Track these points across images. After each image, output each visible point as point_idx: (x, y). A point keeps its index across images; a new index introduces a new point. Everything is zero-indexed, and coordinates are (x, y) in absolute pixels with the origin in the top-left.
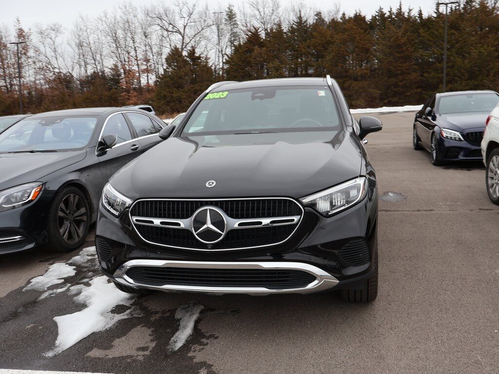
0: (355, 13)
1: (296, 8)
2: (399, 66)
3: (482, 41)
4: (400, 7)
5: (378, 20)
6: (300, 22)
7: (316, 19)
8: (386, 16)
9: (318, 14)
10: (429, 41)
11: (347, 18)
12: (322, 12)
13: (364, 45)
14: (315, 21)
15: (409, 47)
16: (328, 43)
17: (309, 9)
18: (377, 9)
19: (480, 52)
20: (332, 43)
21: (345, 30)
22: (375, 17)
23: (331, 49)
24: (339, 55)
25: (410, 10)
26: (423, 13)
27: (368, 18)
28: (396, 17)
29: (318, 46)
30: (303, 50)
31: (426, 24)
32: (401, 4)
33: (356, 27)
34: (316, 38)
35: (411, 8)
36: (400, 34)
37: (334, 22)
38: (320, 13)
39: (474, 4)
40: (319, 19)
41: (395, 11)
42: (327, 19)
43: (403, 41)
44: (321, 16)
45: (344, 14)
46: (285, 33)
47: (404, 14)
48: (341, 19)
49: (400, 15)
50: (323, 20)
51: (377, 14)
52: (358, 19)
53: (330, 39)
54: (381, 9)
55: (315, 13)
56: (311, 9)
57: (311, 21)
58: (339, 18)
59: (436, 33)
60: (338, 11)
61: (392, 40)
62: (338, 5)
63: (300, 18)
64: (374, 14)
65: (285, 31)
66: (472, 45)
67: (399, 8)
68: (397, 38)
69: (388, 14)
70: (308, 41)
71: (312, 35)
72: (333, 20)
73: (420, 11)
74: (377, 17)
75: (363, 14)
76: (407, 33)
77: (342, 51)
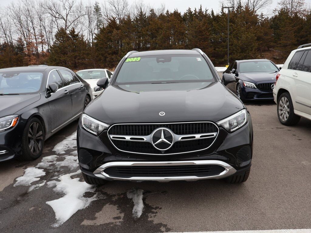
0: (174, 11)
1: (138, 6)
2: (202, 44)
3: (248, 30)
4: (201, 8)
5: (188, 16)
6: (141, 14)
7: (151, 14)
8: (193, 13)
9: (152, 11)
10: (218, 29)
11: (170, 14)
12: (154, 9)
13: (181, 30)
14: (150, 15)
15: (207, 33)
16: (159, 28)
17: (146, 7)
18: (188, 9)
19: (247, 37)
20: (161, 29)
21: (169, 21)
22: (186, 14)
23: (160, 32)
24: (166, 36)
25: (207, 11)
27: (182, 14)
28: (199, 14)
29: (153, 30)
30: (144, 32)
31: (216, 19)
32: (201, 7)
33: (176, 19)
34: (152, 25)
35: (207, 9)
36: (201, 25)
37: (162, 16)
38: (153, 10)
39: (242, 8)
40: (152, 13)
41: (198, 10)
42: (158, 14)
43: (203, 28)
45: (168, 11)
46: (133, 21)
47: (203, 12)
48: (166, 14)
49: (201, 13)
50: (155, 15)
51: (187, 12)
52: (176, 14)
53: (160, 26)
54: (190, 9)
55: (150, 10)
57: (148, 14)
58: (165, 13)
59: (222, 25)
60: (164, 9)
61: (197, 27)
62: (164, 5)
63: (141, 12)
64: (186, 11)
65: (132, 20)
66: (242, 32)
67: (200, 9)
68: (200, 27)
69: (194, 12)
70: (147, 27)
71: (149, 23)
72: (161, 14)
73: (213, 11)
75: (179, 12)
76: (205, 24)
77: (168, 34)
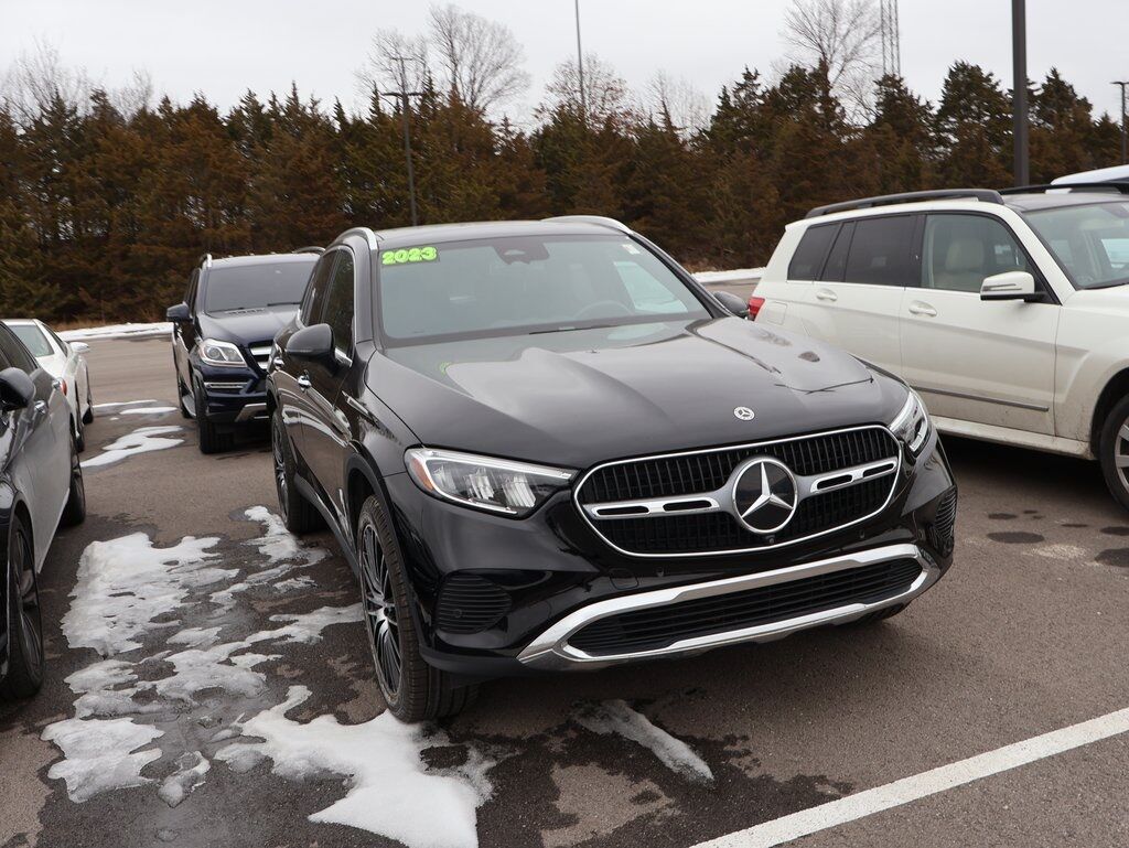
0: (193, 99)
1: (36, 76)
2: (315, 222)
3: (467, 173)
4: (295, 94)
5: (248, 120)
6: (59, 110)
7: (94, 108)
8: (264, 111)
9: (99, 96)
10: (368, 168)
11: (175, 110)
12: (107, 91)
13: (231, 172)
14: (91, 111)
15: (329, 181)
16: (141, 164)
17: (73, 83)
18: (244, 94)
19: (469, 195)
20: (151, 166)
21: (178, 138)
22: (239, 112)
23: (149, 180)
24: (173, 193)
25: (315, 103)
26: (345, 109)
27: (224, 113)
28: (288, 114)
29: (117, 171)
30: (77, 180)
31: (354, 130)
32: (295, 89)
33: (206, 132)
34: (109, 151)
35: (316, 98)
36: (305, 153)
37: (143, 115)
38: (104, 94)
39: (439, 100)
40: (102, 107)
41: (283, 101)
42: (127, 111)
43: (313, 167)
44: (106, 101)
45: (166, 101)
46: (22, 137)
47: (304, 108)
48: (161, 111)
49: (298, 111)
50: (114, 112)
51: (244, 105)
52: (201, 111)
53: (145, 156)
54: (251, 96)
55: (92, 93)
56: (79, 82)
57: (85, 108)
58: (154, 105)
59: (381, 154)
60: (148, 93)
61: (289, 164)
62: (145, 78)
63: (59, 103)
64: (237, 104)
65: (21, 132)
66: (451, 181)
67: (292, 96)
68: (301, 161)
69: (267, 108)
70: (88, 159)
71: (97, 145)
72: (143, 112)
73: (339, 106)
74: (245, 113)
75: (211, 103)
76: (318, 149)
77: (181, 184)
